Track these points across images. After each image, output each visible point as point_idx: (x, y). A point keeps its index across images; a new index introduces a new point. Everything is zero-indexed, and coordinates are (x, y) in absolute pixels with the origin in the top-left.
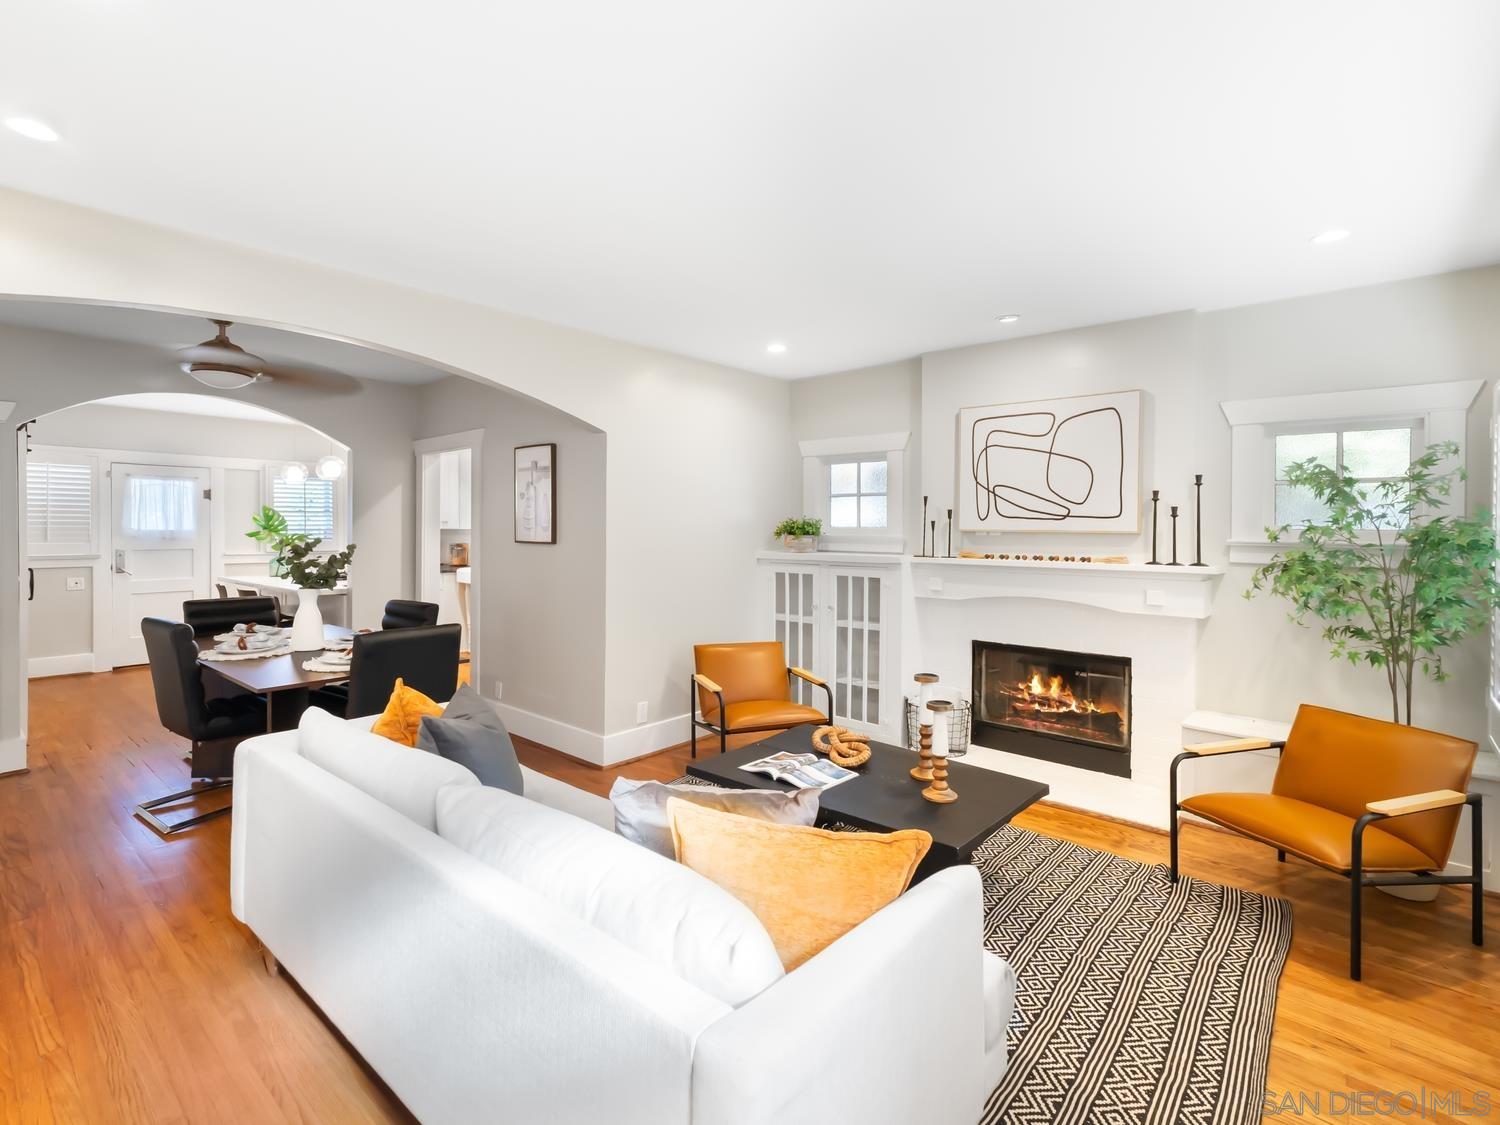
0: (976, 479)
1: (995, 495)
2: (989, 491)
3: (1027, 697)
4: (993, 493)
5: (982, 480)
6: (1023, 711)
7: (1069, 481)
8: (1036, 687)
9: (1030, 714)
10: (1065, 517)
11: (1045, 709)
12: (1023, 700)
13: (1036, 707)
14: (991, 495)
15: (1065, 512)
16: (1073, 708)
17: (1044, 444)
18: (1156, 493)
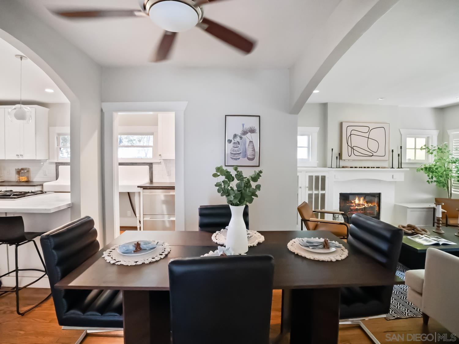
0: (348, 144)
1: (353, 149)
2: (351, 148)
3: (354, 205)
4: (353, 148)
5: (349, 144)
6: (353, 209)
7: (373, 146)
8: (357, 201)
9: (355, 210)
10: (372, 156)
11: (359, 208)
12: (353, 206)
13: (357, 207)
14: (352, 149)
15: (372, 155)
16: (366, 206)
17: (367, 135)
18: (393, 150)
